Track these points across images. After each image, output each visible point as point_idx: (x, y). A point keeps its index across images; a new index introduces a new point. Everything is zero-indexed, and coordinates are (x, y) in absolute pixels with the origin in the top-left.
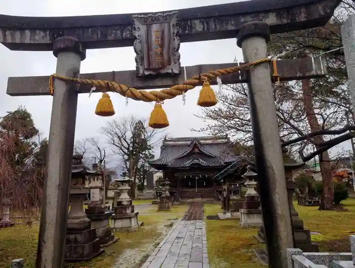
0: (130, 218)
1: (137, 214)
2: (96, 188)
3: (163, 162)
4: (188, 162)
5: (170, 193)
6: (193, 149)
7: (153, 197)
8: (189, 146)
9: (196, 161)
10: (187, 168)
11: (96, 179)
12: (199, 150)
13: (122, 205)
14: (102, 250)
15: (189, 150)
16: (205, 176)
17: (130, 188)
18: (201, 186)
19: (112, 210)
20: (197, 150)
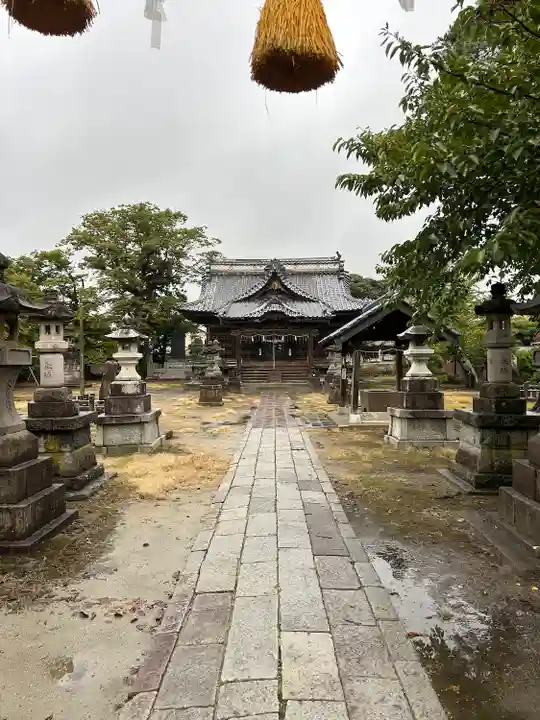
0: (141, 424)
1: (158, 413)
2: (54, 352)
3: (207, 307)
4: (259, 309)
5: (221, 369)
6: (269, 283)
7: (184, 377)
8: (261, 275)
9: (275, 308)
10: (257, 321)
11: (53, 331)
12: (283, 285)
13: (123, 394)
14: (70, 512)
15: (260, 284)
16: (292, 338)
17: (140, 356)
18: (282, 356)
19: (101, 403)
20: (276, 285)
